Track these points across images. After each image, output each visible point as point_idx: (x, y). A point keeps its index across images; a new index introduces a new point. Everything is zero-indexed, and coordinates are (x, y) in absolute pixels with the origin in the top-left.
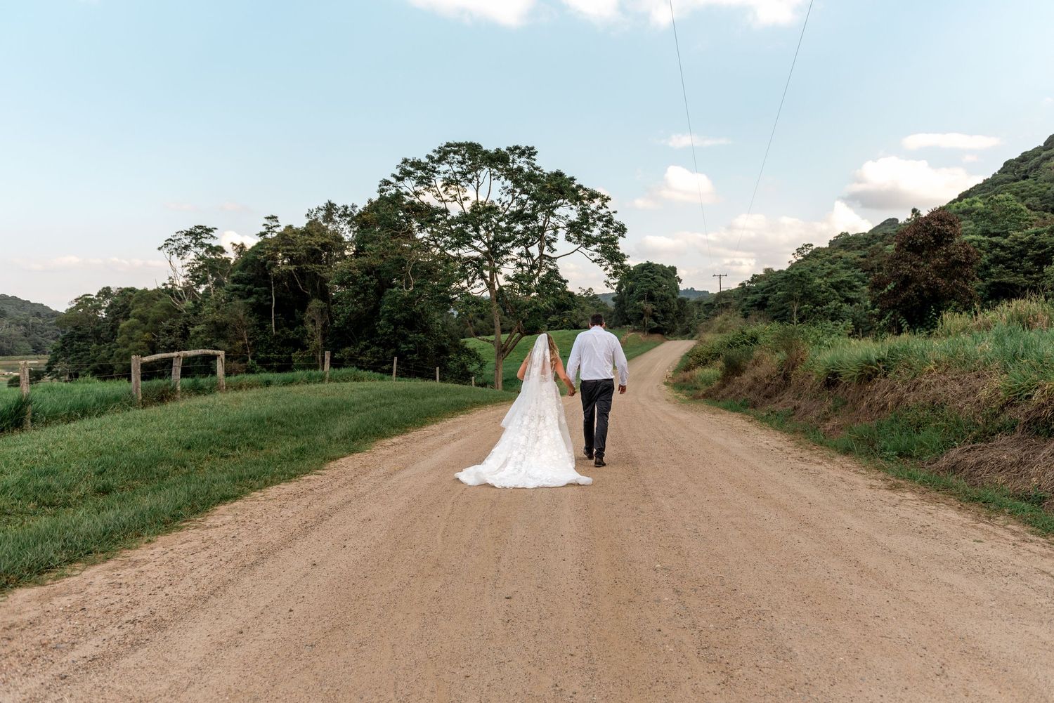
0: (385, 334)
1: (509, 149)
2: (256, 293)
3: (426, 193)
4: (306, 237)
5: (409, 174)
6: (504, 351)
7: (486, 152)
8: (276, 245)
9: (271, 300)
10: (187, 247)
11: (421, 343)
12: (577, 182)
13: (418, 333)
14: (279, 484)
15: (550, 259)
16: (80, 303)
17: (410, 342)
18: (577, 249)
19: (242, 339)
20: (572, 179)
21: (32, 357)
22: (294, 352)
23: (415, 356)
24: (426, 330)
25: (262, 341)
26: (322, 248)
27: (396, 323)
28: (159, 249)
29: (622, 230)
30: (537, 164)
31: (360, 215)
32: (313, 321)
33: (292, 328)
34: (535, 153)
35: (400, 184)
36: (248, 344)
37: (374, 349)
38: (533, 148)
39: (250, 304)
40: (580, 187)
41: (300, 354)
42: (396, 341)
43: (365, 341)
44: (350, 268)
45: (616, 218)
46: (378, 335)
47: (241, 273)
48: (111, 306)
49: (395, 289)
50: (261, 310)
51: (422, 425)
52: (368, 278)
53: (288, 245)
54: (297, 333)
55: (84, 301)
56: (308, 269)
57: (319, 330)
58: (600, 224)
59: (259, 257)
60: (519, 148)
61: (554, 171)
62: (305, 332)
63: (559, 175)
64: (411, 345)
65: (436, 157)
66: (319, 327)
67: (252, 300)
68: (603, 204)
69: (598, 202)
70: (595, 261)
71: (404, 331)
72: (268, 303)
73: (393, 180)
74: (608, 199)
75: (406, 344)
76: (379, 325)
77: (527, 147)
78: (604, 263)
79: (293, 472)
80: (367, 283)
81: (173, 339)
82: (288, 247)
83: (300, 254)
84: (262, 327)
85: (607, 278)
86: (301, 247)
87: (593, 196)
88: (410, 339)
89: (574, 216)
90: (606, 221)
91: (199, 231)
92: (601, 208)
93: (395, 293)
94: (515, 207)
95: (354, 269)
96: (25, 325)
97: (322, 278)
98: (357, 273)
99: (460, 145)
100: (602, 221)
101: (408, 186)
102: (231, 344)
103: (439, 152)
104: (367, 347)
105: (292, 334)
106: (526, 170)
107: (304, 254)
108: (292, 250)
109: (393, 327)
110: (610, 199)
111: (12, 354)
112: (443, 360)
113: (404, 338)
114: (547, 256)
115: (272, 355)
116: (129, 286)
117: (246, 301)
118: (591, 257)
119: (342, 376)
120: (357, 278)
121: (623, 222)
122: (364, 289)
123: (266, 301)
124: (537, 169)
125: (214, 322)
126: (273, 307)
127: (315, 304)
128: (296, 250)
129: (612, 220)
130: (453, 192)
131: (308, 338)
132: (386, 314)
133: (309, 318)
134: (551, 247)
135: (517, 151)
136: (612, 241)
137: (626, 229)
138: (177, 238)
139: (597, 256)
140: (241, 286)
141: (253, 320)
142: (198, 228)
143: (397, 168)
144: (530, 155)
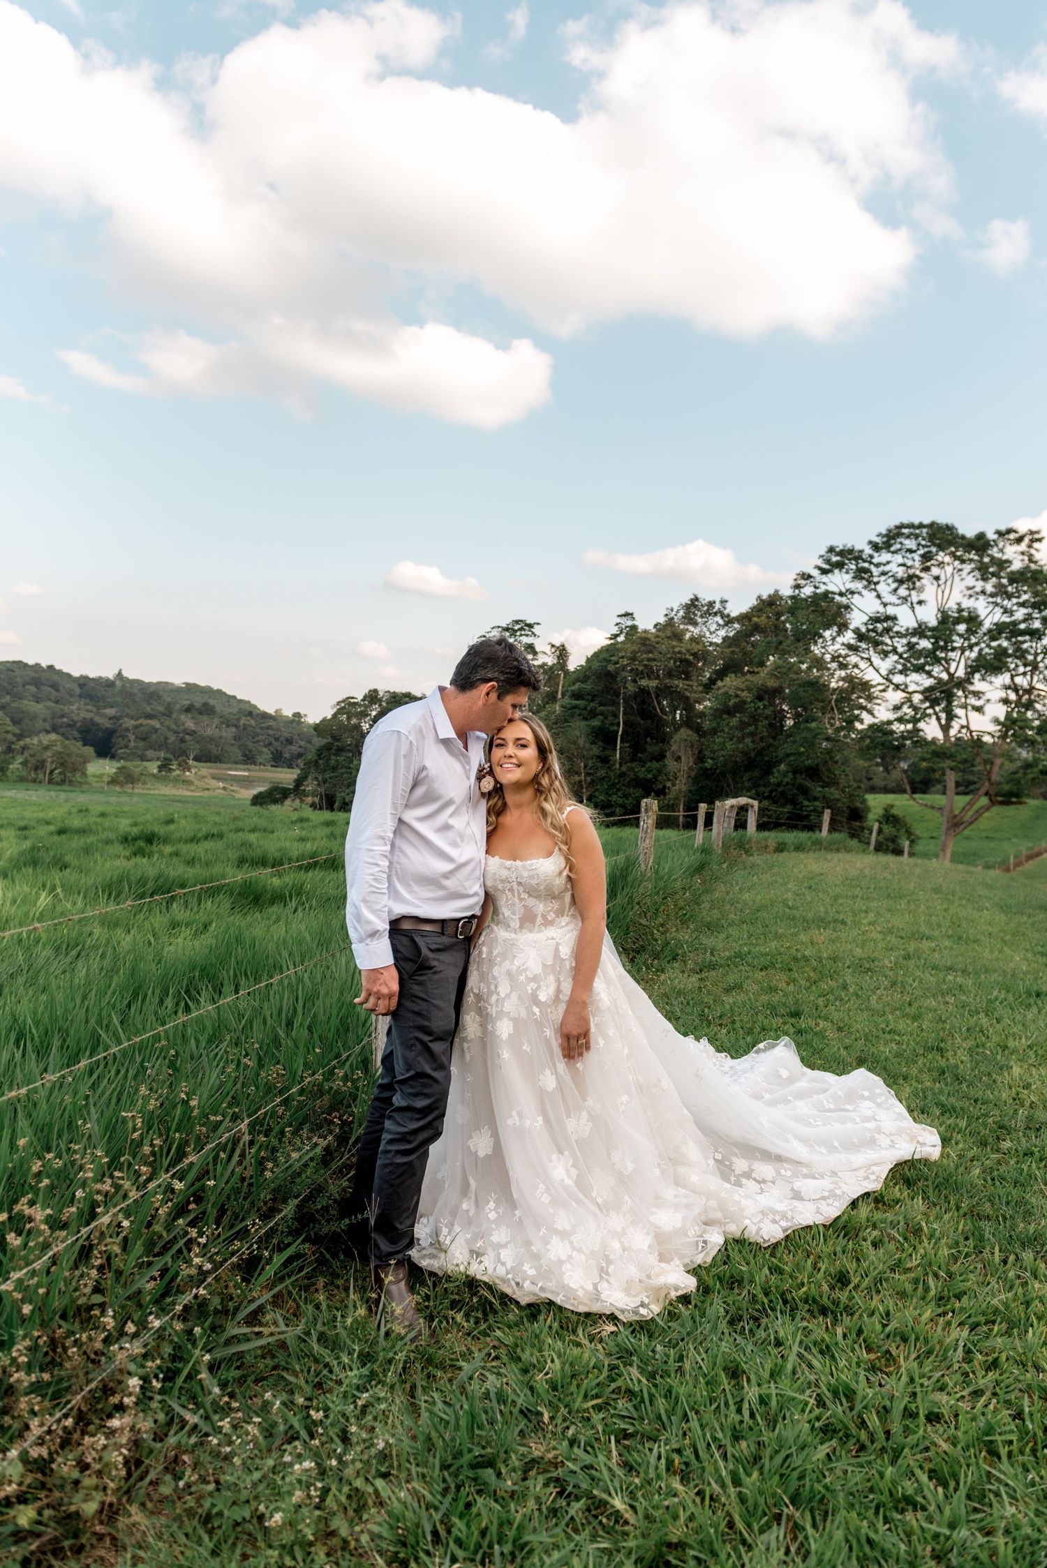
0: (779, 784)
1: (997, 532)
2: (602, 714)
3: (865, 592)
4: (674, 643)
5: (840, 565)
6: (956, 825)
7: (962, 536)
8: (634, 652)
9: (618, 724)
11: (830, 801)
13: (825, 787)
17: (815, 799)
19: (579, 773)
24: (834, 783)
25: (603, 778)
26: (693, 659)
27: (795, 771)
30: (1037, 556)
31: (742, 618)
32: (679, 758)
33: (643, 764)
34: (1040, 540)
35: (824, 578)
36: (586, 779)
38: (1038, 532)
39: (593, 727)
42: (794, 795)
44: (738, 689)
46: (766, 785)
49: (813, 725)
50: (605, 737)
52: (760, 704)
53: (651, 652)
54: (649, 771)
55: (348, 706)
56: (671, 686)
57: (684, 771)
59: (611, 668)
60: (1015, 532)
62: (661, 771)
65: (881, 542)
66: (682, 766)
67: (595, 723)
71: (805, 782)
72: (615, 728)
73: (815, 573)
75: (808, 800)
76: (778, 771)
80: (760, 711)
82: (651, 655)
83: (665, 666)
84: (605, 760)
86: (666, 656)
88: (815, 794)
91: (517, 627)
93: (812, 729)
94: (998, 616)
95: (742, 691)
97: (689, 699)
98: (745, 694)
99: (921, 526)
101: (838, 581)
103: (884, 536)
105: (642, 773)
106: (1018, 564)
107: (672, 664)
109: (791, 775)
113: (804, 791)
115: (614, 798)
116: (404, 691)
117: (589, 723)
122: (755, 718)
123: (613, 724)
126: (620, 733)
127: (684, 734)
130: (904, 592)
132: (790, 758)
133: (673, 752)
135: (1012, 536)
140: (582, 703)
141: (596, 750)
142: (517, 622)
143: (821, 556)
144: (1032, 541)
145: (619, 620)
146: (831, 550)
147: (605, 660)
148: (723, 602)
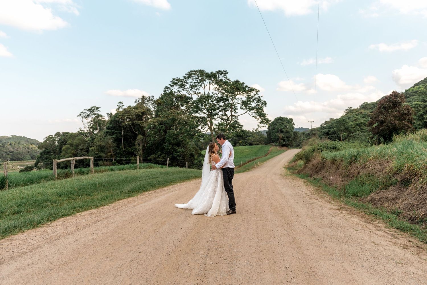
0: (168, 149)
1: (216, 72)
2: (116, 133)
3: (183, 91)
4: (135, 110)
5: (176, 84)
7: (207, 73)
8: (123, 114)
10: (88, 115)
11: (183, 152)
12: (245, 85)
13: (181, 148)
14: (90, 210)
15: (235, 116)
16: (48, 139)
17: (178, 152)
18: (246, 112)
19: (110, 152)
20: (243, 83)
21: (31, 161)
22: (131, 157)
23: (180, 158)
24: (185, 147)
25: (119, 153)
26: (142, 114)
27: (173, 145)
28: (78, 116)
29: (265, 104)
30: (228, 78)
31: (157, 101)
32: (139, 144)
33: (130, 147)
34: (227, 73)
35: (172, 88)
36: (113, 154)
37: (163, 155)
38: (226, 71)
39: (114, 138)
40: (247, 86)
41: (134, 158)
42: (173, 152)
43: (160, 152)
44: (154, 122)
45: (262, 99)
46: (165, 150)
47: (110, 125)
48: (60, 140)
49: (171, 131)
50: (118, 140)
51: (166, 186)
52: (161, 126)
54: (132, 149)
55: (49, 138)
56: (136, 123)
57: (141, 148)
58: (255, 102)
59: (116, 119)
60: (221, 71)
61: (236, 80)
62: (135, 149)
63: (237, 82)
64: (178, 153)
65: (187, 76)
66: (141, 146)
67: (114, 136)
68: (257, 93)
69: (254, 92)
70: (253, 117)
71: (176, 148)
72: (121, 137)
73: (170, 86)
74: (258, 91)
75: (176, 153)
76: (165, 145)
77: (224, 71)
78: (257, 118)
79: (98, 205)
80: (160, 128)
81: (83, 153)
82: (128, 114)
83: (133, 117)
84: (118, 147)
85: (259, 124)
86: (133, 114)
87: (252, 90)
88: (178, 151)
89: (244, 99)
90: (258, 100)
91: (93, 109)
92: (256, 95)
93: (171, 132)
94: (219, 96)
95: (155, 122)
96: (28, 148)
97: (142, 126)
98: (156, 124)
99: (197, 71)
100: (256, 100)
101: (176, 89)
102: (106, 154)
103: (188, 74)
104: (161, 155)
105: (130, 150)
106: (224, 80)
107: (134, 116)
108: (130, 115)
109: (171, 146)
110: (259, 91)
111: (23, 160)
112: (192, 159)
113: (175, 150)
114: (234, 115)
115: (122, 158)
116: (66, 132)
117: (112, 136)
118: (251, 115)
119: (145, 166)
120: (156, 126)
121: (265, 100)
122: (160, 130)
124: (228, 80)
125: (99, 145)
126: (123, 138)
127: (140, 137)
128: (131, 116)
129: (260, 99)
130: (194, 90)
131: (137, 151)
132: (168, 141)
133: (137, 143)
134: (235, 111)
135: (220, 73)
136: (261, 108)
137: (267, 103)
138: (85, 112)
139: (254, 114)
140: (109, 131)
141: (115, 144)
142: (93, 107)
143: (171, 81)
144: (225, 74)
145: (118, 104)
146: (174, 79)
147: (115, 117)
148: (153, 97)
